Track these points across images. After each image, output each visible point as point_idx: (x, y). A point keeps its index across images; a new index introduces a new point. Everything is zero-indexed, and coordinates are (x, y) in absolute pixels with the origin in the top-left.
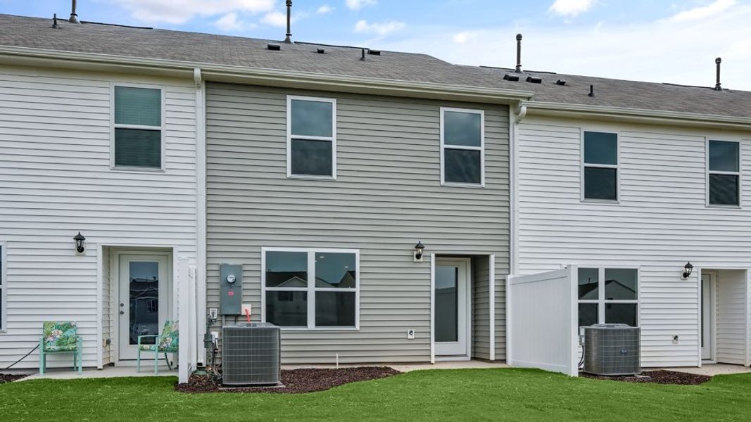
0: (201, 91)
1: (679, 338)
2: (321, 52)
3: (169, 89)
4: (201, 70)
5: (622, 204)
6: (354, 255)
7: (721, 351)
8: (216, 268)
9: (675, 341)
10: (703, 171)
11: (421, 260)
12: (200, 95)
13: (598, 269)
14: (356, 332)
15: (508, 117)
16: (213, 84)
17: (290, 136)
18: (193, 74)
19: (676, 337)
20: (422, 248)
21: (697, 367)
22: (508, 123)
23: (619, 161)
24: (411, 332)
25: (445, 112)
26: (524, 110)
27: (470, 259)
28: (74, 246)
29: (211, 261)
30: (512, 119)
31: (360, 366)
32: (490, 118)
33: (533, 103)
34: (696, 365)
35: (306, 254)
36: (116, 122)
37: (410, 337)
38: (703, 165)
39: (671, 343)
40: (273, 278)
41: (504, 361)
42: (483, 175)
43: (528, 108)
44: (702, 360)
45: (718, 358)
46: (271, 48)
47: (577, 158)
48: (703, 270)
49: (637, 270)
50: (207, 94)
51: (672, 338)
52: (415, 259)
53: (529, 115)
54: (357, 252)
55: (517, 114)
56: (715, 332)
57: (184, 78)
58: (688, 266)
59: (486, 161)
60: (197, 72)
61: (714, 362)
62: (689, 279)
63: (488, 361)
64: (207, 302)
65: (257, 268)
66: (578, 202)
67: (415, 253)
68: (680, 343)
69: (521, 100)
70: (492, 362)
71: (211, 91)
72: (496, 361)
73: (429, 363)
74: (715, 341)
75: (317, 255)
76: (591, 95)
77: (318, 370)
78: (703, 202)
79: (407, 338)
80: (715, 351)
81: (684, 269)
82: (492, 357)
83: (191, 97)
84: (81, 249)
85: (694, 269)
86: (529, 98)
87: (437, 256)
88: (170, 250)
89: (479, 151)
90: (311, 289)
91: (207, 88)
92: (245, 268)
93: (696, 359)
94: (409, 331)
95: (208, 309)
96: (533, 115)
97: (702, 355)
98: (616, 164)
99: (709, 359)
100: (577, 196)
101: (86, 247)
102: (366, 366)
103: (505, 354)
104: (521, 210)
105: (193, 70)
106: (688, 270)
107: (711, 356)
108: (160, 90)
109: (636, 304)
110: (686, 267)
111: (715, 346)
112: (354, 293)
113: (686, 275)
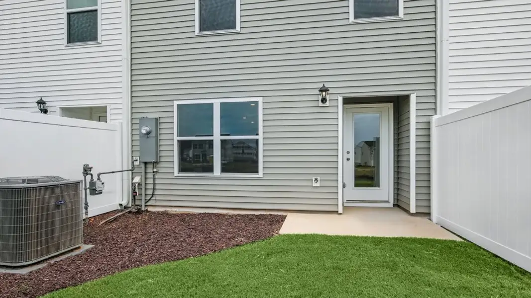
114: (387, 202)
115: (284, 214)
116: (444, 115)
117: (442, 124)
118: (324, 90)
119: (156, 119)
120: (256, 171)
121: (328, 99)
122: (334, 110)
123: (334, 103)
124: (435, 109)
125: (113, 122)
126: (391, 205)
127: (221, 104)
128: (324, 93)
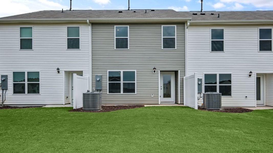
0: (90, 26)
1: (248, 97)
2: (135, 12)
3: (82, 26)
4: (89, 20)
5: (225, 52)
6: (135, 72)
7: (267, 102)
8: (95, 76)
9: (246, 98)
10: (257, 39)
11: (156, 72)
12: (90, 28)
13: (216, 74)
14: (135, 95)
15: (185, 27)
16: (93, 24)
17: (115, 37)
18: (87, 22)
19: (246, 97)
20: (155, 69)
21: (255, 107)
22: (185, 28)
23: (224, 38)
24: (152, 95)
25: (163, 27)
26: (188, 24)
27: (174, 72)
28: (57, 71)
29: (93, 74)
30: (186, 27)
31: (136, 105)
32: (178, 27)
33: (191, 21)
34: (254, 106)
35: (120, 72)
36: (68, 37)
37: (152, 96)
38: (257, 38)
39: (244, 99)
40: (111, 79)
41: (183, 104)
42: (176, 46)
43: (190, 23)
44: (257, 104)
45: (266, 104)
46: (120, 12)
47: (209, 38)
48: (257, 74)
49: (231, 74)
50: (92, 27)
51: (245, 97)
52: (154, 72)
53: (190, 25)
54: (136, 71)
55: (187, 25)
56: (265, 95)
57: (84, 23)
58: (251, 72)
59: (177, 41)
60: (88, 21)
61: (265, 105)
62: (251, 77)
63: (178, 104)
64: (92, 86)
65: (106, 76)
66: (209, 52)
67: (153, 71)
68: (248, 99)
69: (188, 21)
70: (179, 104)
71: (93, 26)
72: (180, 104)
73: (158, 104)
74: (265, 98)
75: (124, 72)
76: (218, 17)
77: (123, 106)
78: (257, 50)
79: (151, 97)
80: (265, 102)
81: (249, 73)
82: (179, 103)
83: (87, 28)
84: (59, 72)
85: (253, 73)
86: (190, 20)
87: (160, 71)
88: (82, 72)
89: (175, 38)
90: (122, 82)
91: (92, 25)
92: (103, 76)
93: (254, 104)
94: (152, 94)
95: (92, 88)
96: (192, 25)
97: (257, 103)
98: (223, 39)
99: (263, 104)
100: (209, 51)
101: (60, 71)
102: (138, 105)
103: (183, 102)
104: (189, 56)
105: (87, 20)
106: (250, 74)
107: (263, 103)
108: (79, 27)
109: (231, 86)
110: (250, 73)
111: (265, 100)
112: (135, 83)
113: (250, 76)
114: (173, 102)
115: (143, 105)
116: (187, 76)
117: (186, 79)
118: (155, 68)
119: (101, 76)
120: (134, 92)
121: (156, 71)
122: (157, 74)
123: (157, 72)
124: (185, 75)
125: (85, 76)
126: (174, 103)
127: (123, 72)
128: (155, 70)
